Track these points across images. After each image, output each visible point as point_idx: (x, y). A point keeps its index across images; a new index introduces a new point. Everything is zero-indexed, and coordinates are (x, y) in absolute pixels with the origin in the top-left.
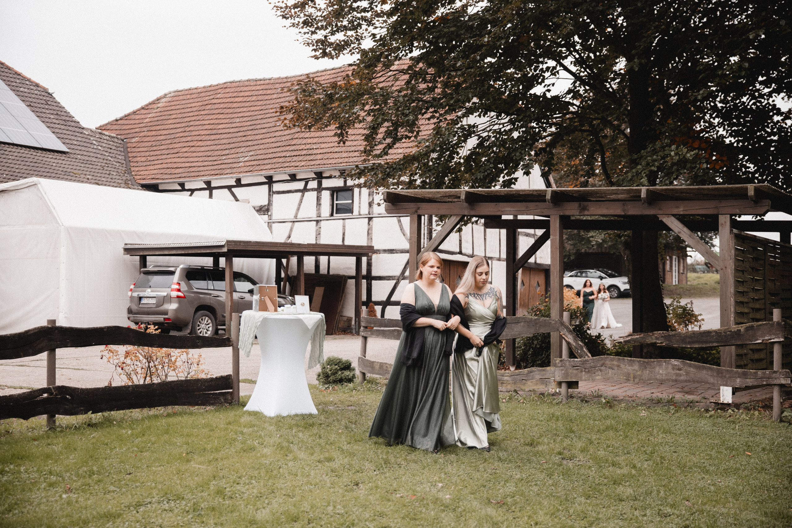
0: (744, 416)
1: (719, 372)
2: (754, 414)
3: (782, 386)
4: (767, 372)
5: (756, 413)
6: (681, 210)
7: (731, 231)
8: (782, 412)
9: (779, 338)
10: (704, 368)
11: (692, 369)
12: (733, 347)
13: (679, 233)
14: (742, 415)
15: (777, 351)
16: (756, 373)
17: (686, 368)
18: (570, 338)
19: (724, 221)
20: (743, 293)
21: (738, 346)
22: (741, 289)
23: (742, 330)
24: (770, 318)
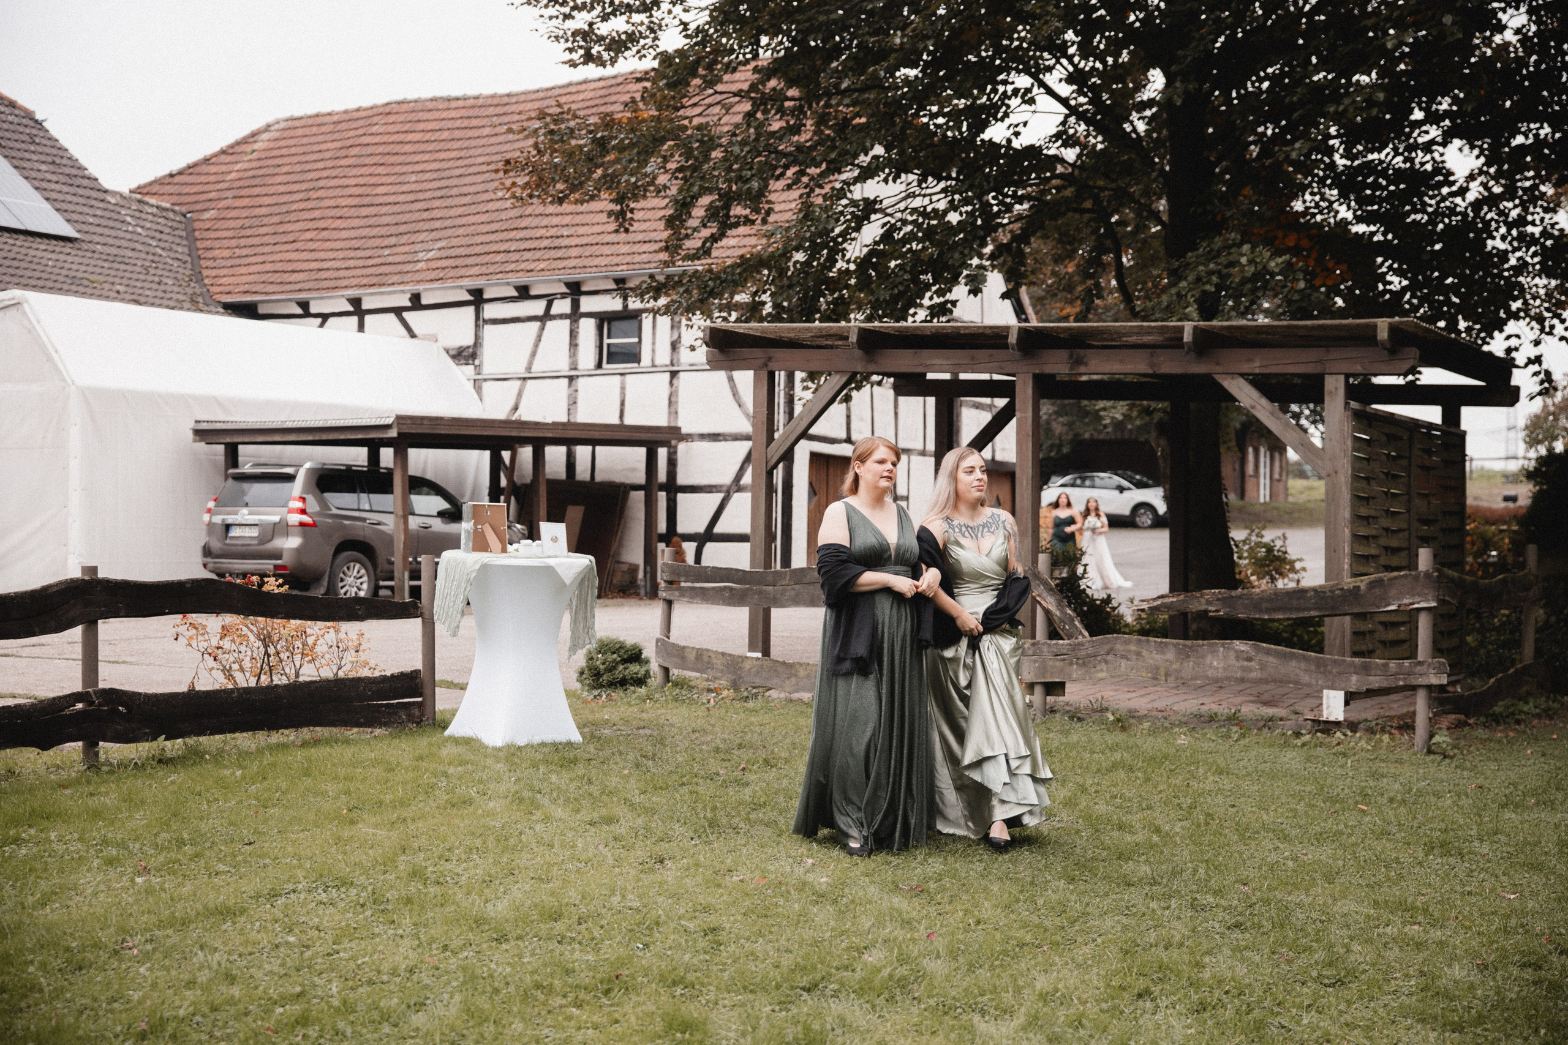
0: (1363, 743)
1: (1320, 665)
2: (1381, 740)
3: (1429, 687)
4: (1406, 663)
5: (1386, 738)
6: (1257, 364)
7: (1347, 404)
8: (1432, 736)
9: (1427, 600)
10: (1293, 656)
11: (1271, 659)
12: (1348, 619)
13: (1253, 407)
14: (1361, 742)
15: (1424, 626)
16: (1386, 665)
17: (1260, 656)
18: (1050, 602)
19: (1334, 386)
20: (1366, 519)
21: (1357, 616)
22: (1363, 512)
23: (1363, 587)
24: (1412, 565)
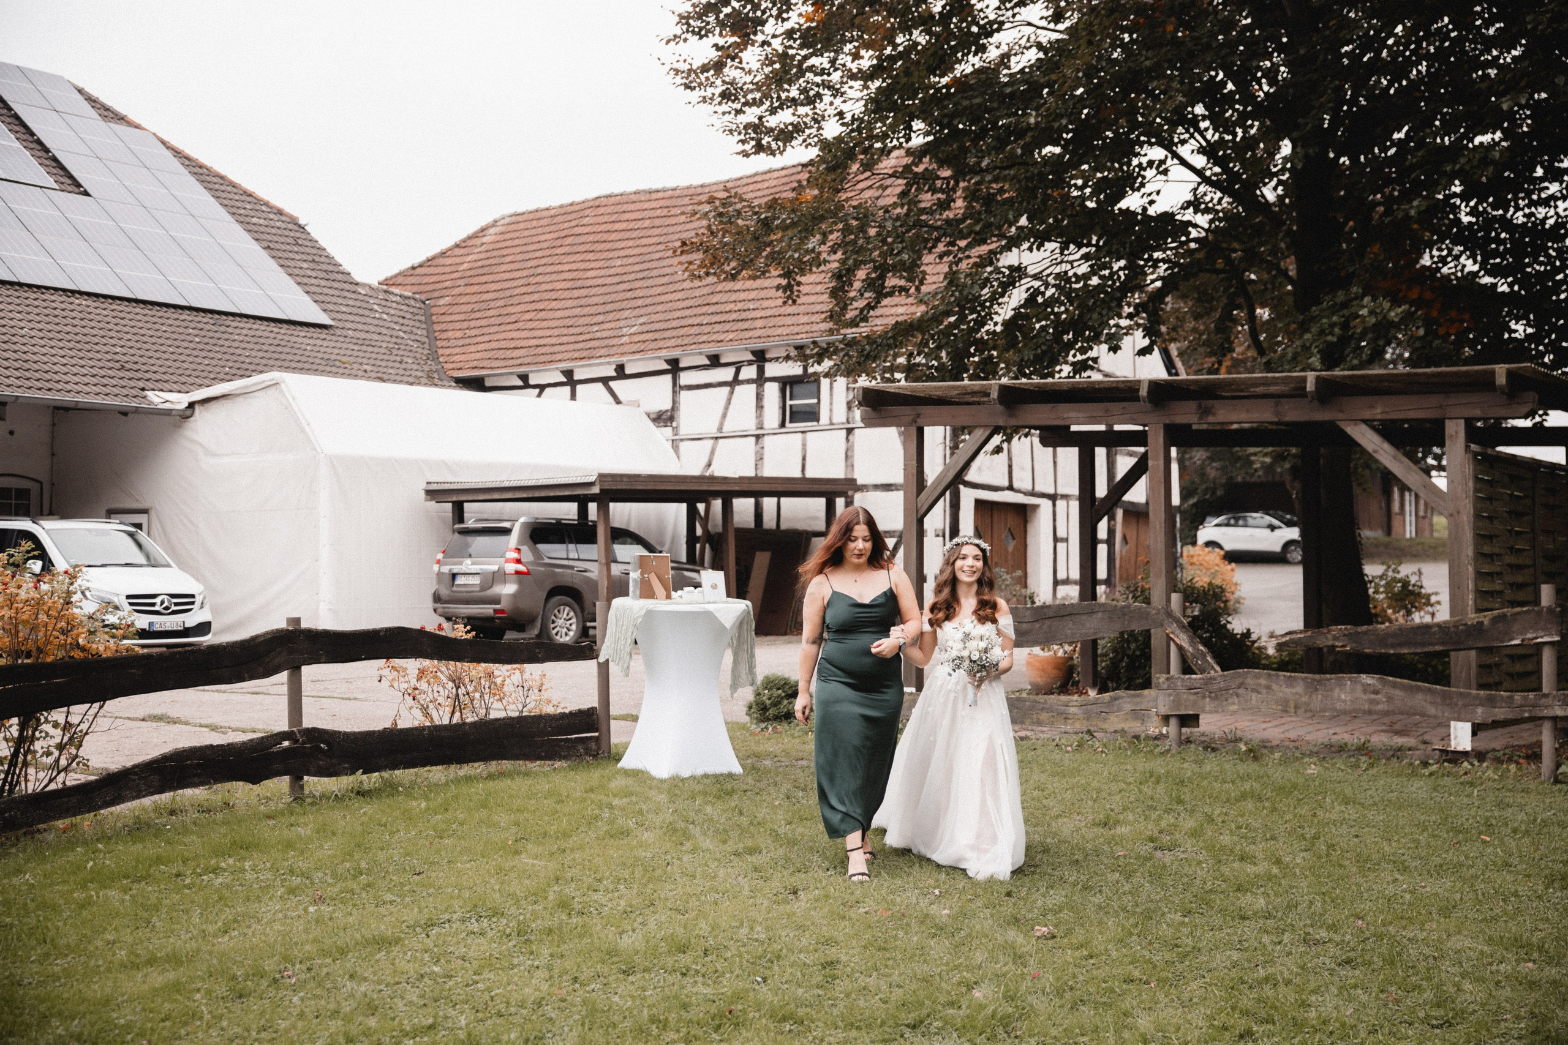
0: (1490, 773)
1: (1446, 697)
2: (1508, 770)
3: (1555, 719)
4: (1531, 695)
5: (1513, 767)
6: (1378, 412)
7: (1467, 447)
8: (1558, 766)
9: (1550, 635)
10: (1419, 689)
11: (1398, 692)
12: (1473, 653)
13: (1376, 452)
14: (1488, 771)
15: (1548, 660)
16: (1511, 698)
17: (1388, 690)
18: (1183, 639)
19: (1455, 430)
20: (1490, 557)
21: (1481, 650)
22: (1487, 549)
23: (1486, 622)
24: (1537, 601)
